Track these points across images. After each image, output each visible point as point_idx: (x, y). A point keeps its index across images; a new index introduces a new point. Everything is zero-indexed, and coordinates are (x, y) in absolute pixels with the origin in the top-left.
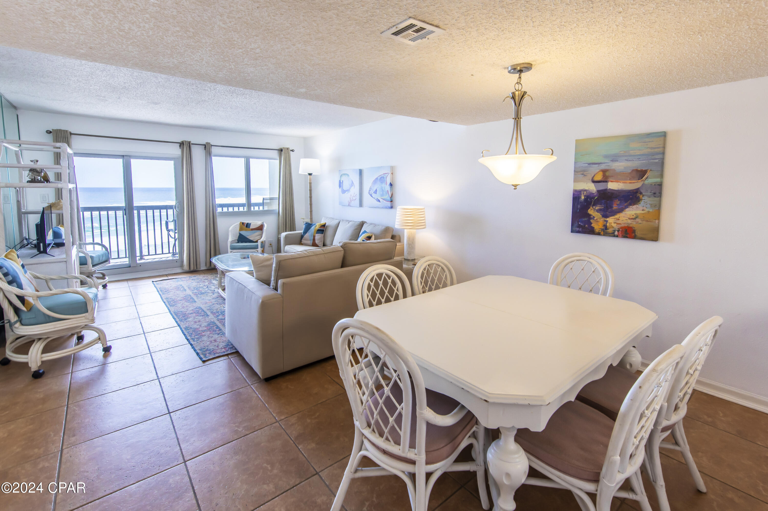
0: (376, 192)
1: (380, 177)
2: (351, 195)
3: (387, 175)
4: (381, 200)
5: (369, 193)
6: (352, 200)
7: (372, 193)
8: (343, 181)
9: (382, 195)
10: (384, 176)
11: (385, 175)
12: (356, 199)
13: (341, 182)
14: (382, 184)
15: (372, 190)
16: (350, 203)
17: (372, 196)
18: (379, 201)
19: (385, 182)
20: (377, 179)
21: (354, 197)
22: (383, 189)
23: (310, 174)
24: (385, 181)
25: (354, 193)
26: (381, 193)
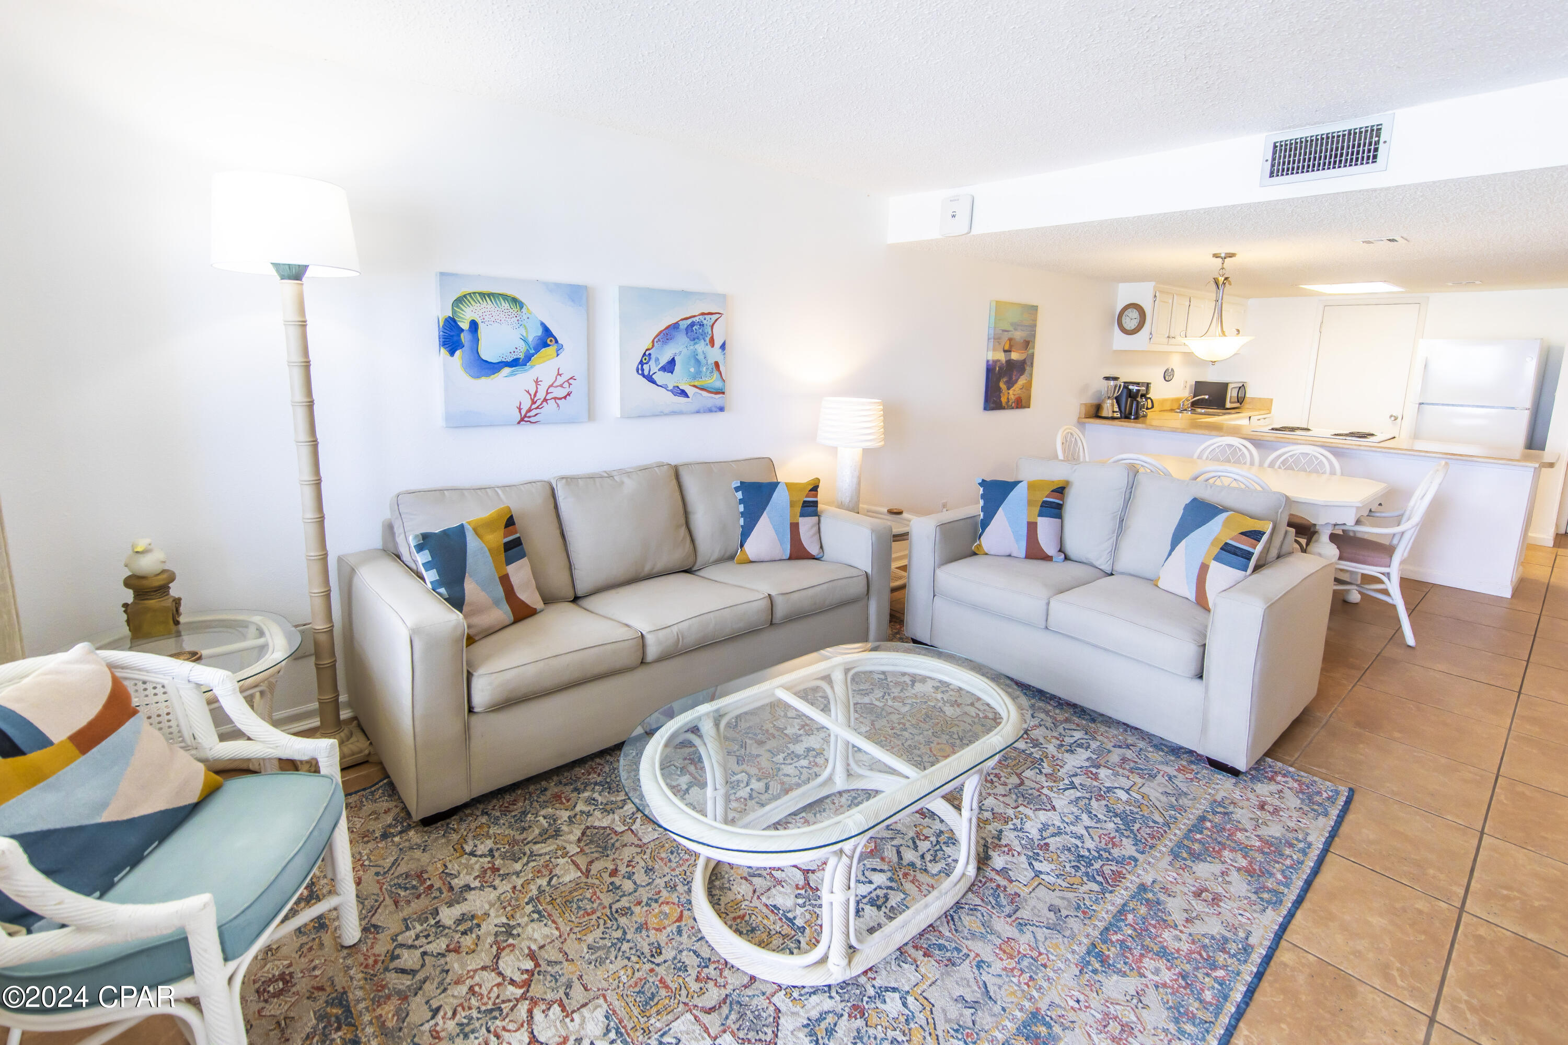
0: (670, 367)
1: (689, 321)
2: (537, 382)
3: (714, 317)
4: (690, 391)
5: (640, 370)
6: (545, 400)
7: (654, 369)
8: (474, 326)
9: (697, 375)
10: (705, 322)
11: (708, 317)
12: (569, 394)
13: (465, 325)
14: (695, 344)
15: (652, 363)
16: (530, 410)
17: (654, 382)
18: (684, 393)
19: (708, 339)
20: (675, 326)
21: (561, 386)
22: (700, 357)
23: (296, 273)
24: (709, 337)
25: (559, 374)
26: (692, 370)
